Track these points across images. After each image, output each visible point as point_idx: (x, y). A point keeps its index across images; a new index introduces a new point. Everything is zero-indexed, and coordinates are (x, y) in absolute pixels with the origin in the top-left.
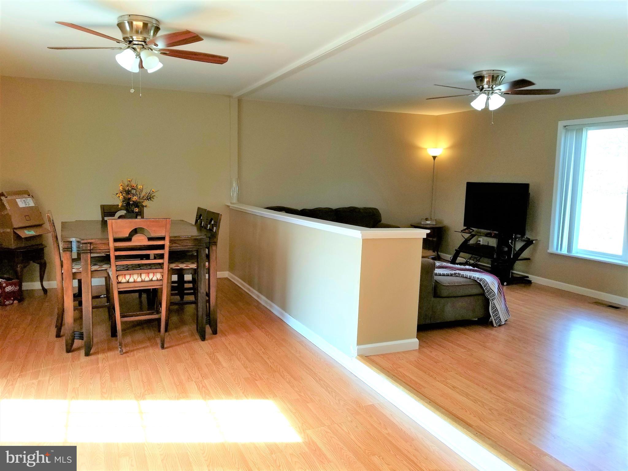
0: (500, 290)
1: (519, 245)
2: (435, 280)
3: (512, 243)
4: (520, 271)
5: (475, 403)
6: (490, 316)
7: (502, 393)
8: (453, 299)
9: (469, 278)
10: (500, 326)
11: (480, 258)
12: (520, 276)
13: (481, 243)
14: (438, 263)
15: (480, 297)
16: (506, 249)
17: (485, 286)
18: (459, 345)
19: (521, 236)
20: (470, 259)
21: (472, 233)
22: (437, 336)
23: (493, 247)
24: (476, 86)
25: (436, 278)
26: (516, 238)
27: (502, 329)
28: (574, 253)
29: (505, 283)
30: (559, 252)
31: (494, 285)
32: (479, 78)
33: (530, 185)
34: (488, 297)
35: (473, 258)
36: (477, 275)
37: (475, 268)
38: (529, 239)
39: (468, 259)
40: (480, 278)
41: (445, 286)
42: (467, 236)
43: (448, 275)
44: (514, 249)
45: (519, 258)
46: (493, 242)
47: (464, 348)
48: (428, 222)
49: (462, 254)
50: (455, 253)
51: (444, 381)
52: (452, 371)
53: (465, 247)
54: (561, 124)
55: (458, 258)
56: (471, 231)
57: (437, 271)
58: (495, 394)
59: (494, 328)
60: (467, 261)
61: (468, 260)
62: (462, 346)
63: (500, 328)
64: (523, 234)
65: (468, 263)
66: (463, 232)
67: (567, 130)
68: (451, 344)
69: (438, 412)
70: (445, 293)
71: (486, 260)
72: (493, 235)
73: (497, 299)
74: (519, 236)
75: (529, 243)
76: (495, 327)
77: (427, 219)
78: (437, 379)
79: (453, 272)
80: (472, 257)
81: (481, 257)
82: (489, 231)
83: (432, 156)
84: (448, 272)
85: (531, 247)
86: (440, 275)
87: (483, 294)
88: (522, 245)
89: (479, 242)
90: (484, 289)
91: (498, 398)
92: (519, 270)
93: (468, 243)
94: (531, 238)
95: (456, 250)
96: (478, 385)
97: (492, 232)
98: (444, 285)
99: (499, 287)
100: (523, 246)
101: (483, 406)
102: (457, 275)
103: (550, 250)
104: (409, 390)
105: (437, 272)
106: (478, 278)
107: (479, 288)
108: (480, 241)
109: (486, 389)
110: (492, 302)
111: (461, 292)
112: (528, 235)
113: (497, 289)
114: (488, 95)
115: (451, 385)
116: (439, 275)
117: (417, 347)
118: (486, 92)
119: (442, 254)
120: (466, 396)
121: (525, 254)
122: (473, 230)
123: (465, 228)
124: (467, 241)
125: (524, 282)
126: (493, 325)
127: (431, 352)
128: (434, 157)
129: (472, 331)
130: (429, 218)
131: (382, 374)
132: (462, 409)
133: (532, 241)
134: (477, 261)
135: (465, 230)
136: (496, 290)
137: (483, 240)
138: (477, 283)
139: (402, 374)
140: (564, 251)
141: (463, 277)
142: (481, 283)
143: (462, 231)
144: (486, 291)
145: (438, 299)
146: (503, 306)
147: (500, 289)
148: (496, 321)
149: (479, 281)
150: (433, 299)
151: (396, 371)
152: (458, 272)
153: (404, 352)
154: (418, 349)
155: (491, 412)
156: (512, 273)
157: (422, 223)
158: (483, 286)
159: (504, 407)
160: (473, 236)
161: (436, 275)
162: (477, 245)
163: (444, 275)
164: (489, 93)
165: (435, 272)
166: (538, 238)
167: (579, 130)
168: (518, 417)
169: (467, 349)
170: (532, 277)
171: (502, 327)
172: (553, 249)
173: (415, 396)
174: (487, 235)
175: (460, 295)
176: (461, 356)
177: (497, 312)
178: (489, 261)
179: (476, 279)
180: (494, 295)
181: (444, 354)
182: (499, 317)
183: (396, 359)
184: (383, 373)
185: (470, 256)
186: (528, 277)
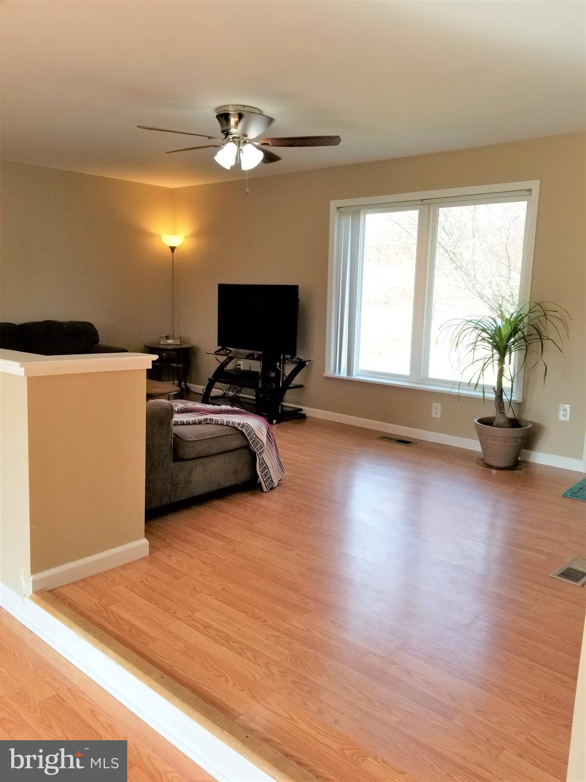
0: (270, 438)
1: (289, 369)
2: (174, 434)
3: (280, 366)
4: (291, 403)
5: (240, 655)
6: (258, 477)
7: (283, 622)
8: (204, 460)
9: (226, 425)
10: (272, 489)
11: (242, 388)
12: (292, 410)
13: (242, 368)
14: (179, 404)
15: (244, 451)
16: (273, 375)
17: (249, 435)
18: (214, 535)
19: (290, 356)
20: (228, 389)
21: (229, 355)
22: (180, 522)
23: (257, 373)
24: (221, 131)
25: (176, 429)
26: (285, 359)
27: (275, 494)
28: (355, 376)
29: (275, 421)
30: (337, 375)
31: (262, 431)
32: (224, 117)
33: (299, 287)
34: (255, 449)
35: (232, 388)
36: (237, 419)
37: (235, 408)
38: (301, 360)
39: (226, 390)
40: (242, 423)
41: (191, 441)
42: (222, 359)
43: (195, 423)
44: (283, 374)
45: (290, 386)
46: (256, 366)
47: (222, 538)
48: (170, 341)
49: (217, 384)
50: (208, 383)
51: (189, 616)
52: (204, 591)
53: (221, 375)
54: (334, 204)
55: (213, 389)
56: (228, 352)
57: (177, 418)
58: (272, 627)
59: (264, 494)
60: (225, 394)
61: (226, 392)
62: (220, 535)
63: (272, 492)
64: (293, 353)
65: (227, 395)
66: (217, 354)
67: (341, 214)
68: (201, 535)
69: (176, 699)
70: (190, 452)
71: (249, 390)
72: (256, 357)
73: (266, 451)
74: (289, 356)
75: (301, 365)
76: (266, 492)
77: (167, 338)
78: (178, 614)
79: (202, 417)
80: (230, 387)
81: (243, 386)
82: (251, 352)
83: (170, 247)
84: (195, 419)
85: (304, 369)
86: (183, 424)
87: (247, 446)
88: (292, 369)
89: (239, 367)
90: (249, 438)
91: (278, 634)
92: (290, 401)
93: (225, 369)
94: (303, 358)
95: (209, 379)
96: (246, 612)
97: (254, 352)
98: (188, 441)
99: (268, 433)
100: (294, 369)
101: (256, 659)
102: (208, 422)
103: (326, 374)
104: (124, 656)
105: (179, 420)
106: (239, 424)
107: (241, 437)
108: (240, 365)
109: (259, 618)
110: (260, 457)
111: (216, 448)
112: (300, 355)
113: (266, 437)
114: (239, 146)
115: (202, 622)
116: (181, 425)
117: (146, 552)
118: (235, 140)
119: (191, 385)
120: (226, 644)
121: (297, 381)
122: (231, 351)
123: (220, 347)
124: (223, 365)
125: (297, 416)
126: (262, 490)
127: (170, 557)
128: (173, 249)
129: (235, 506)
130: (171, 336)
131: (76, 626)
132: (218, 677)
133: (305, 362)
134: (237, 393)
135: (219, 351)
136: (264, 439)
137: (244, 365)
138: (238, 432)
139: (115, 617)
140: (344, 374)
141: (218, 424)
142: (244, 431)
143: (215, 352)
144: (251, 442)
145: (179, 463)
146: (275, 461)
147: (270, 436)
148: (267, 484)
149: (240, 429)
150: (172, 464)
151: (105, 614)
152: (209, 416)
153: (123, 567)
154: (148, 555)
155: (268, 672)
156: (283, 406)
157: (161, 343)
158: (246, 435)
159: (288, 652)
160: (231, 359)
161: (176, 424)
162: (237, 370)
163: (188, 424)
164: (239, 142)
165: (174, 419)
166: (312, 358)
167: (356, 213)
168: (313, 672)
169: (226, 540)
170: (307, 410)
171: (274, 490)
172: (330, 372)
173: (135, 669)
174: (249, 357)
175: (214, 453)
176: (218, 555)
177: (267, 470)
178: (253, 391)
179: (236, 426)
180: (262, 446)
181: (191, 556)
182: (270, 477)
183: (108, 585)
184: (78, 625)
185: (228, 386)
186: (301, 410)
